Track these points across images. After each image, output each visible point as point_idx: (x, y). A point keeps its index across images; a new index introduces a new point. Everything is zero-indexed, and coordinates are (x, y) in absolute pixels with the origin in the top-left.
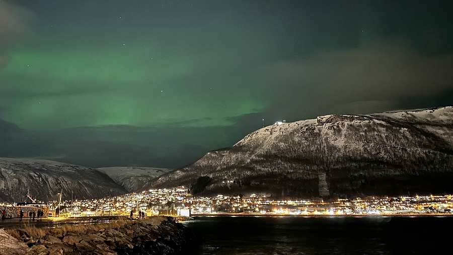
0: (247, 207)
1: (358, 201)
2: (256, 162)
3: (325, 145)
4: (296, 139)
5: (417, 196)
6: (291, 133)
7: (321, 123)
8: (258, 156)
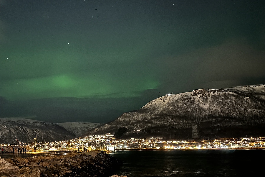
0: (148, 145)
1: (216, 141)
2: (154, 119)
3: (197, 108)
4: (179, 105)
5: (251, 138)
6: (176, 100)
7: (195, 94)
8: (156, 115)
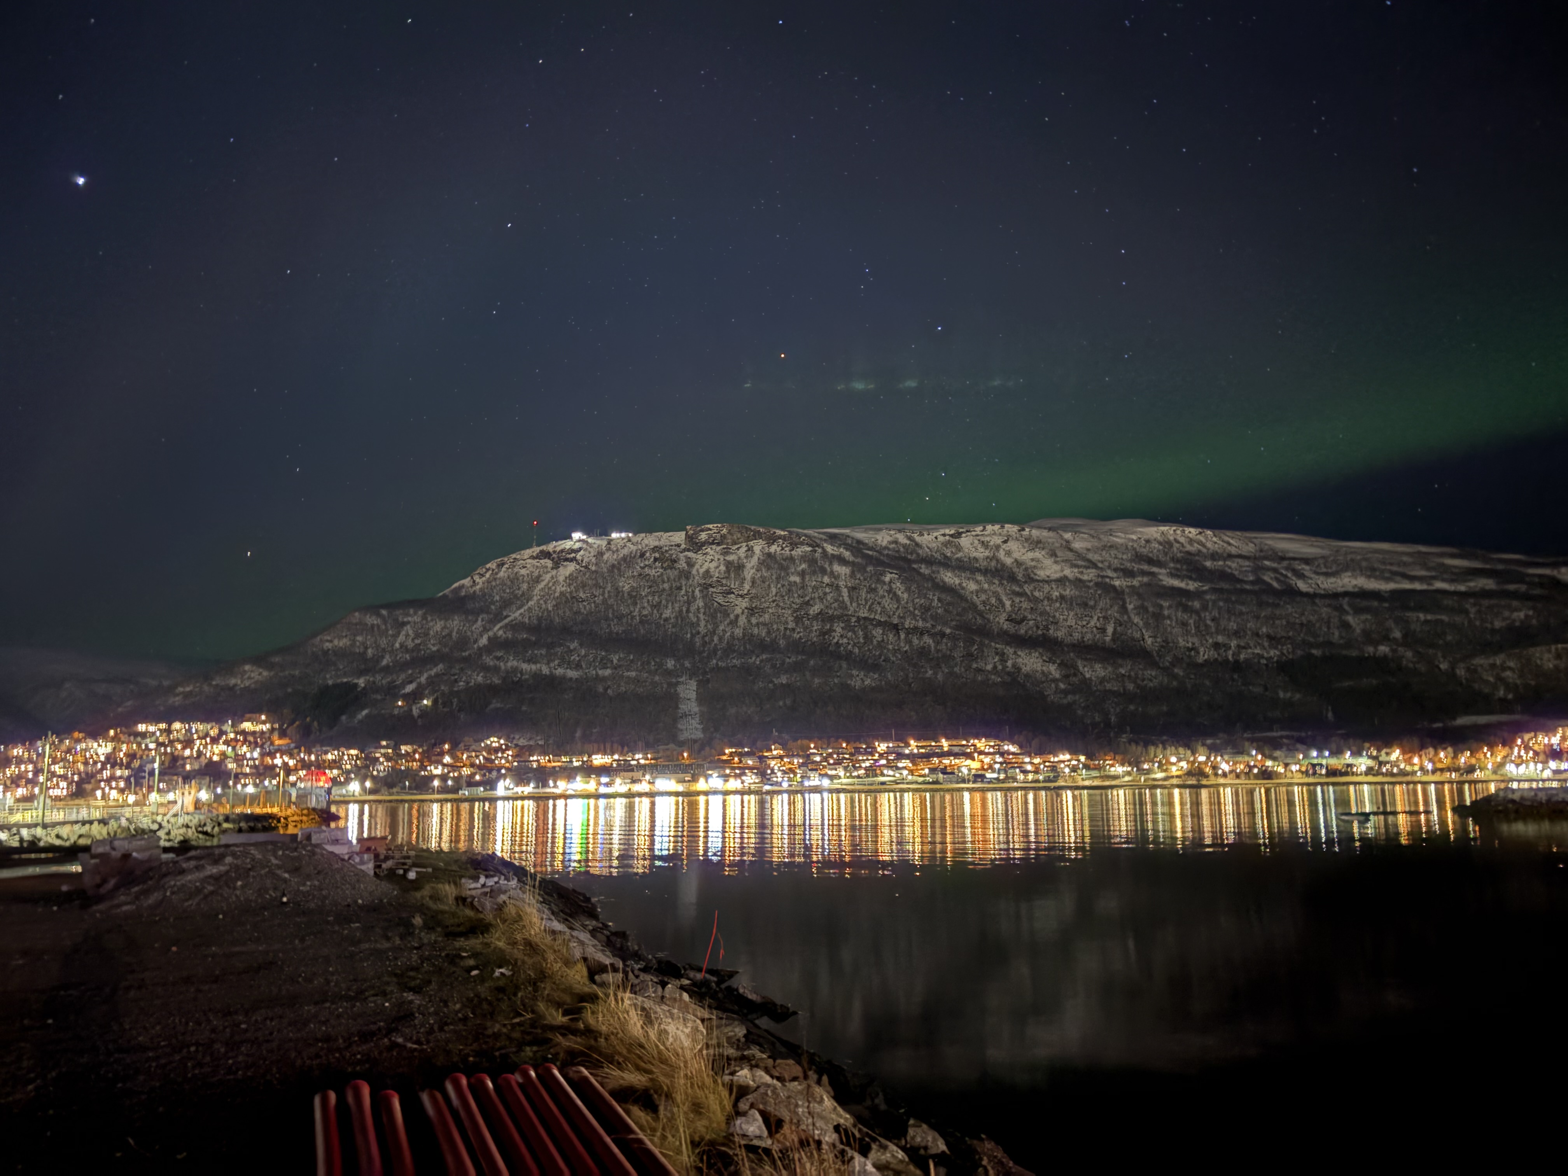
0: (473, 775)
1: (775, 753)
2: (506, 645)
3: (701, 604)
4: (626, 585)
5: (912, 742)
6: (613, 566)
7: (695, 545)
8: (514, 627)
